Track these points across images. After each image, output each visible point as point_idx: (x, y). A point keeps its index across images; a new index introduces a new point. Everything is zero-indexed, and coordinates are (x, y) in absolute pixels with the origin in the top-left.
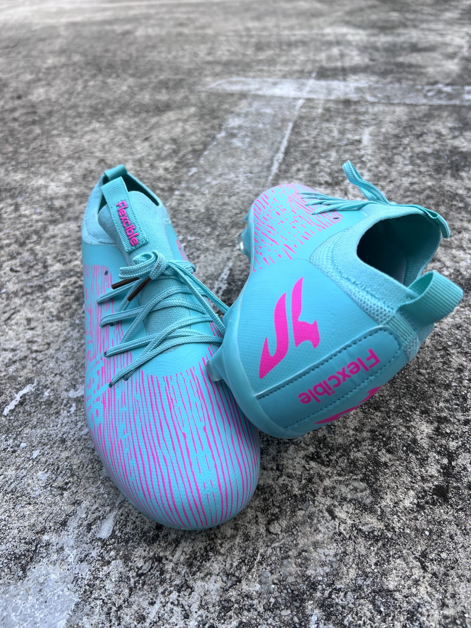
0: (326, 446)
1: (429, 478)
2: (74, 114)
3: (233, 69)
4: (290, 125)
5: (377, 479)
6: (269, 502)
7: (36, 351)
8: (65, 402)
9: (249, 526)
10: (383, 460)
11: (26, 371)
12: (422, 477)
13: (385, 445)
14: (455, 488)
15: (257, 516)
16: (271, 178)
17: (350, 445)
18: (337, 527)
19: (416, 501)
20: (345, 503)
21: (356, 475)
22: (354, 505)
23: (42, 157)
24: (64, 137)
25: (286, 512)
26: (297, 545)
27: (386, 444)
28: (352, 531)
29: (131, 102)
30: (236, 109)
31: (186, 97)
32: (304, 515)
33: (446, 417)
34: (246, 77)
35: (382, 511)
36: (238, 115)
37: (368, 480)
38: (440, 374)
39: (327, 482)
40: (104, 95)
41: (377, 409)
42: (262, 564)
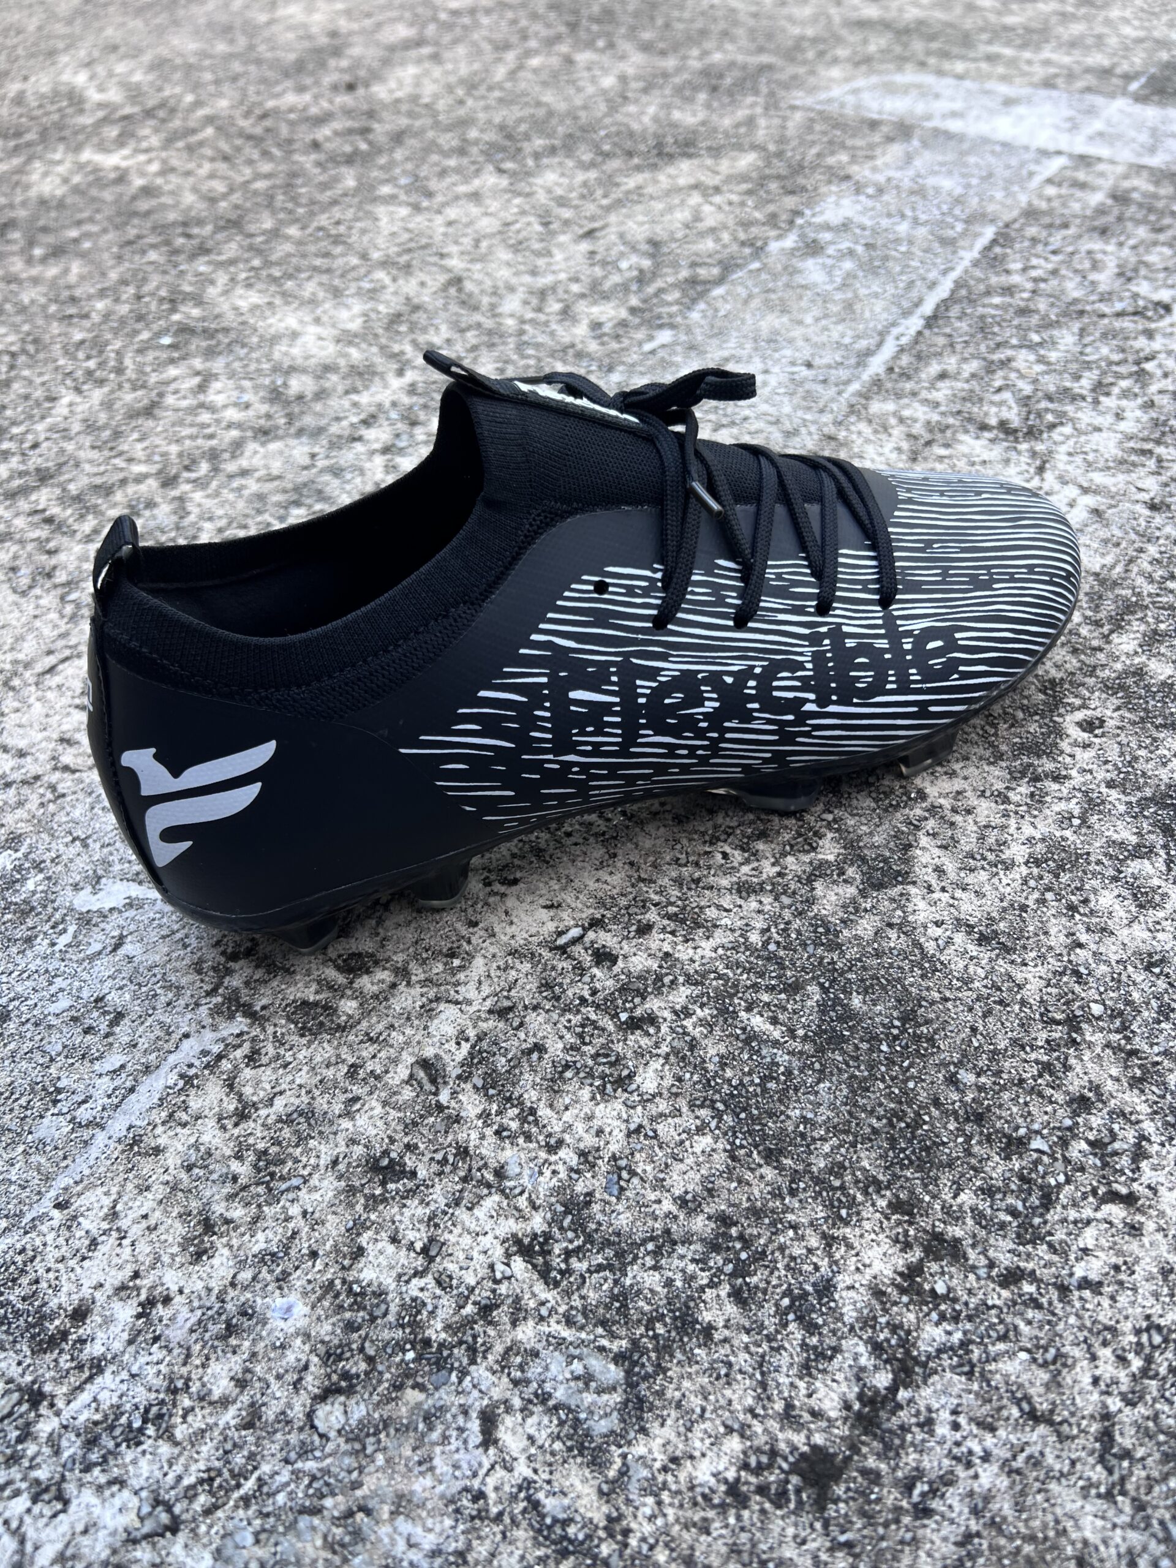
0: (579, 1226)
1: (807, 1417)
2: (455, 143)
3: (918, 46)
4: (989, 233)
5: (660, 1369)
6: (355, 1336)
7: (66, 768)
8: (58, 916)
9: (275, 1385)
10: (707, 1317)
11: (20, 813)
12: (789, 1406)
13: (733, 1275)
14: (865, 1472)
15: (306, 1367)
16: (855, 386)
17: (644, 1242)
18: (483, 1471)
19: (731, 1475)
20: (538, 1409)
21: (613, 1336)
22: (561, 1423)
23: (327, 255)
24: (400, 204)
25: (380, 1382)
26: (356, 1485)
27: (741, 1271)
28: (514, 1498)
29: (608, 121)
30: (862, 172)
31: (750, 122)
32: (419, 1405)
33: (957, 1241)
34: (940, 73)
35: (624, 1472)
36: (858, 189)
37: (635, 1363)
38: (1015, 1100)
39: (527, 1333)
40: (548, 97)
41: (771, 1156)
42: (247, 1506)
